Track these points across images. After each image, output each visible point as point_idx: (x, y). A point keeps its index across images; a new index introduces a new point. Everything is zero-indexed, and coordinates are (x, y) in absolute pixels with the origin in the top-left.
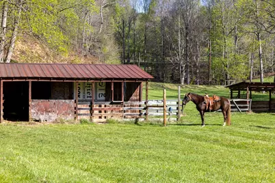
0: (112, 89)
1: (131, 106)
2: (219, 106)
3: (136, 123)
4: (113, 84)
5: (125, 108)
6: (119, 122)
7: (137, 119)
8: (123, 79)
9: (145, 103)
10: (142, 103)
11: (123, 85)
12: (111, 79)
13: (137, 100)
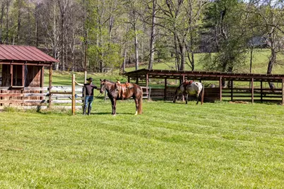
0: (12, 72)
1: (31, 92)
2: (132, 93)
3: (38, 111)
4: (12, 66)
5: (26, 95)
6: (19, 110)
7: (39, 107)
8: (24, 62)
9: (49, 89)
10: (45, 88)
11: (23, 68)
12: (10, 61)
13: (37, 86)
